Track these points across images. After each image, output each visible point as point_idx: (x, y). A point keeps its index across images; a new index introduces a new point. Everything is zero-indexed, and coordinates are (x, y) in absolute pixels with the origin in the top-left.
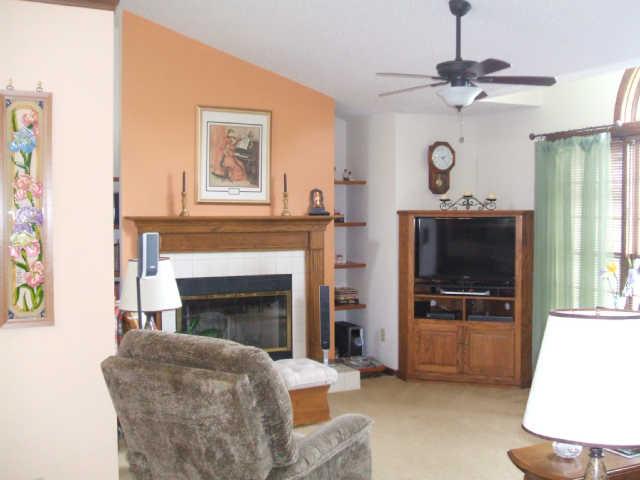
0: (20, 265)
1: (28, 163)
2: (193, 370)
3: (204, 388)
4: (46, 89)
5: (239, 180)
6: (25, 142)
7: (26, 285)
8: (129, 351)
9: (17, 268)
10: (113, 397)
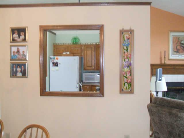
0: (125, 77)
1: (127, 49)
2: (175, 109)
3: (179, 115)
4: (132, 29)
5: (182, 53)
6: (127, 44)
7: (126, 82)
8: (155, 102)
9: (124, 78)
10: (150, 115)
